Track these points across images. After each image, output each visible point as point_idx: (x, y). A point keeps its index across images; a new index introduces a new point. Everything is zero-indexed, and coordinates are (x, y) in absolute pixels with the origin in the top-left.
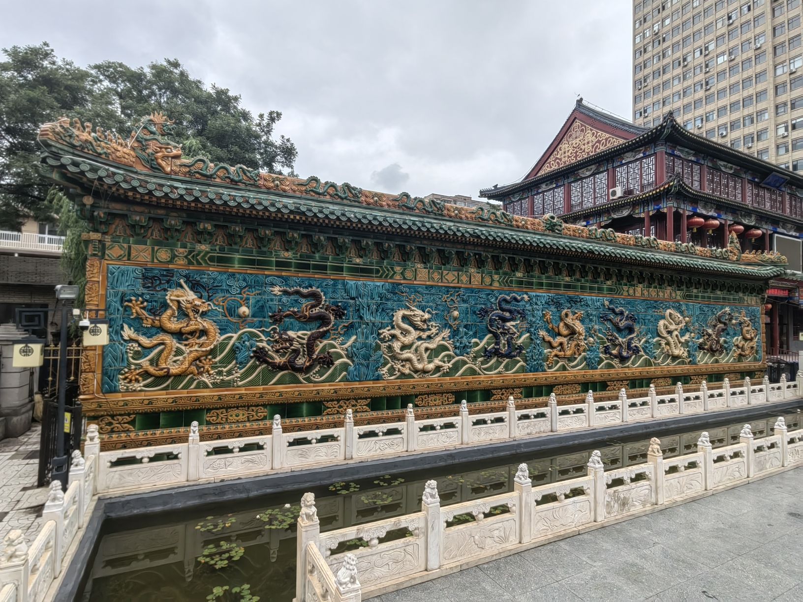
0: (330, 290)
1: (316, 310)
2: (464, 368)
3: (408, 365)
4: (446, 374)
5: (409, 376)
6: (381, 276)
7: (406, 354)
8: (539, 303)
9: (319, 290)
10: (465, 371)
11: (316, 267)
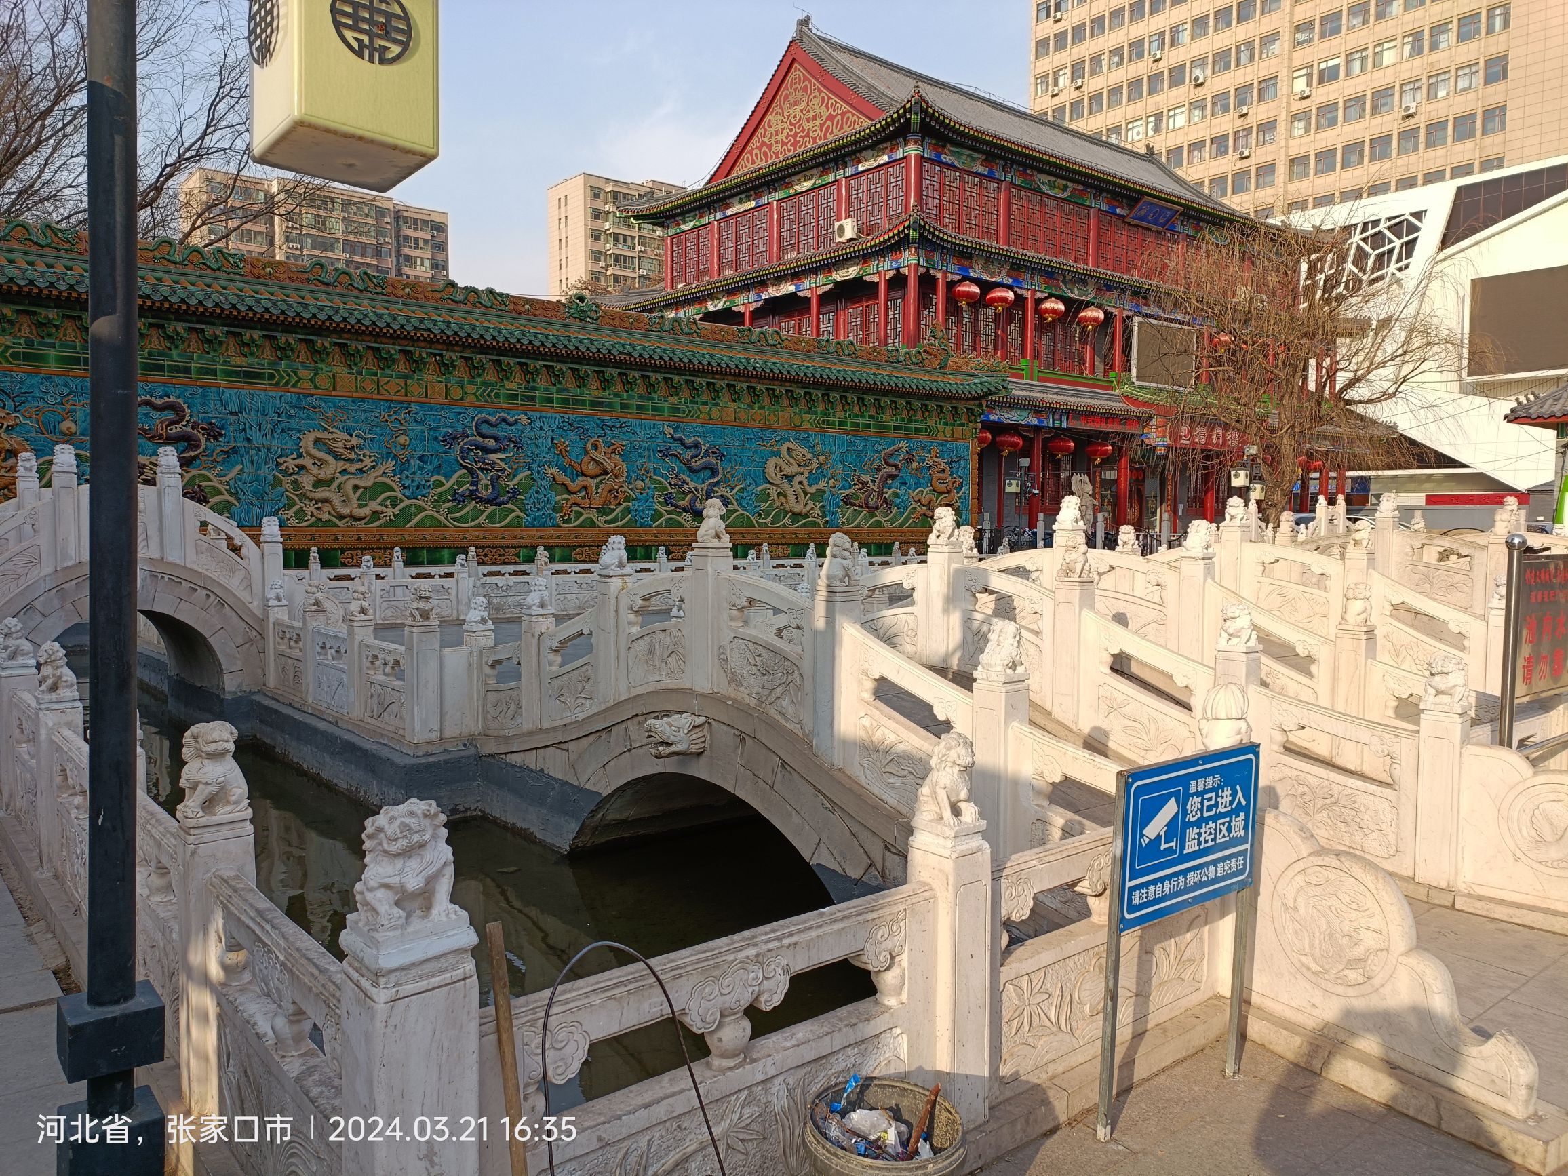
0: (198, 401)
1: (177, 429)
2: (420, 516)
3: (326, 507)
4: (390, 523)
5: (329, 523)
6: (278, 383)
7: (322, 493)
8: (545, 427)
9: (180, 401)
10: (421, 520)
11: (176, 369)
